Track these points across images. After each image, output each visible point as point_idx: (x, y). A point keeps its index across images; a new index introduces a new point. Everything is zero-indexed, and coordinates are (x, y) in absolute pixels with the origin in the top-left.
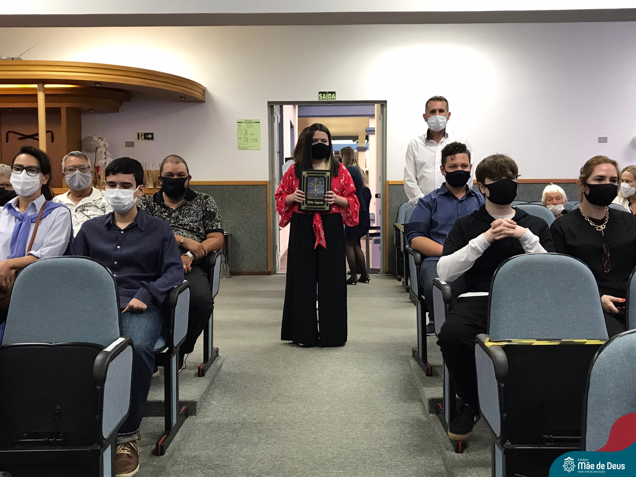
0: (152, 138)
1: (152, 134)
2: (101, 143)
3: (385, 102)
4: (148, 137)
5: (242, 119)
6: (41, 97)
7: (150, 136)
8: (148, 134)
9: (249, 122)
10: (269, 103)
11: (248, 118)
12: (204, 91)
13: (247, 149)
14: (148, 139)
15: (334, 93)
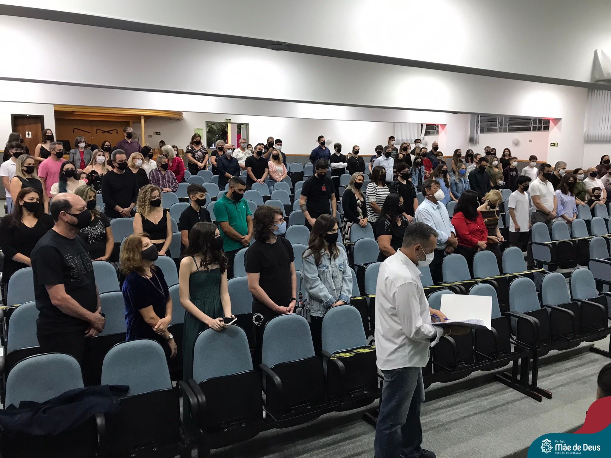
0: (160, 134)
3: (248, 124)
5: (196, 127)
6: (143, 120)
8: (158, 132)
9: (199, 129)
10: (206, 122)
14: (158, 134)
15: (230, 119)
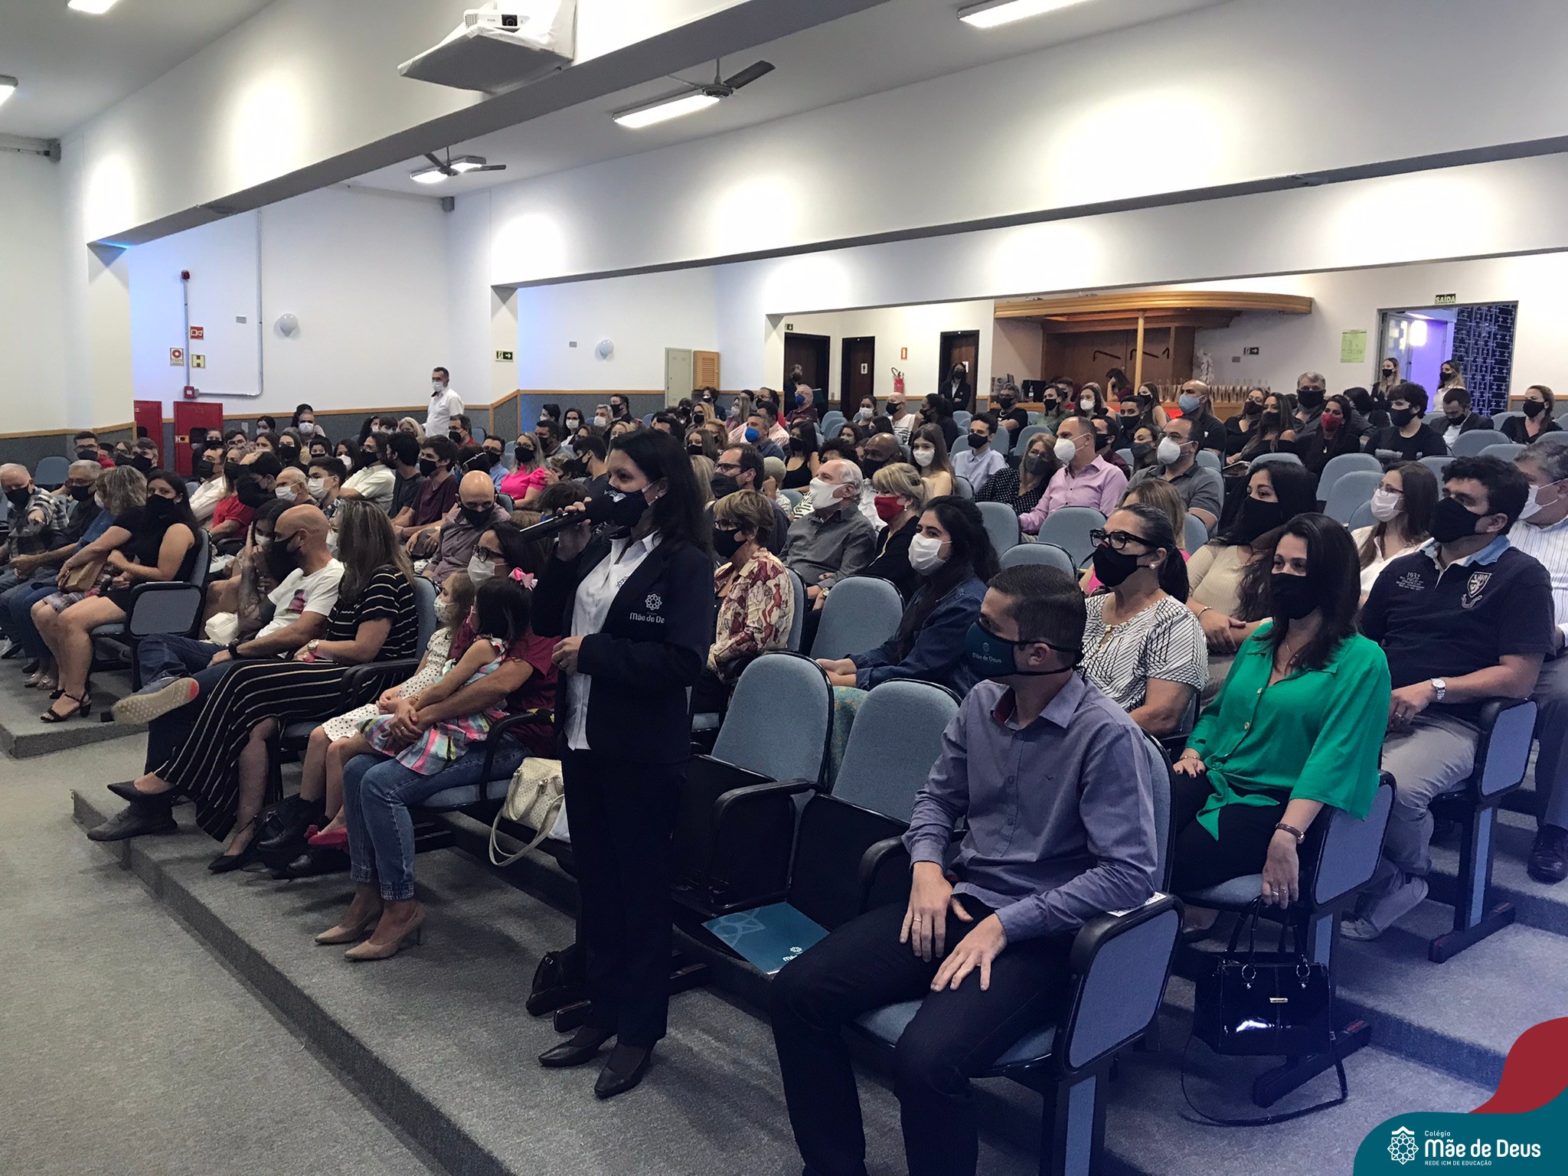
0: (1257, 353)
1: (1257, 349)
2: (1205, 360)
3: (1514, 303)
4: (1254, 351)
5: (1348, 329)
6: (1141, 322)
7: (1256, 351)
8: (1254, 349)
9: (1354, 332)
10: (1380, 311)
11: (1355, 328)
12: (1311, 302)
13: (1349, 361)
14: (1254, 353)
15: (1454, 295)
